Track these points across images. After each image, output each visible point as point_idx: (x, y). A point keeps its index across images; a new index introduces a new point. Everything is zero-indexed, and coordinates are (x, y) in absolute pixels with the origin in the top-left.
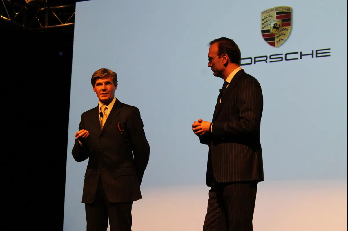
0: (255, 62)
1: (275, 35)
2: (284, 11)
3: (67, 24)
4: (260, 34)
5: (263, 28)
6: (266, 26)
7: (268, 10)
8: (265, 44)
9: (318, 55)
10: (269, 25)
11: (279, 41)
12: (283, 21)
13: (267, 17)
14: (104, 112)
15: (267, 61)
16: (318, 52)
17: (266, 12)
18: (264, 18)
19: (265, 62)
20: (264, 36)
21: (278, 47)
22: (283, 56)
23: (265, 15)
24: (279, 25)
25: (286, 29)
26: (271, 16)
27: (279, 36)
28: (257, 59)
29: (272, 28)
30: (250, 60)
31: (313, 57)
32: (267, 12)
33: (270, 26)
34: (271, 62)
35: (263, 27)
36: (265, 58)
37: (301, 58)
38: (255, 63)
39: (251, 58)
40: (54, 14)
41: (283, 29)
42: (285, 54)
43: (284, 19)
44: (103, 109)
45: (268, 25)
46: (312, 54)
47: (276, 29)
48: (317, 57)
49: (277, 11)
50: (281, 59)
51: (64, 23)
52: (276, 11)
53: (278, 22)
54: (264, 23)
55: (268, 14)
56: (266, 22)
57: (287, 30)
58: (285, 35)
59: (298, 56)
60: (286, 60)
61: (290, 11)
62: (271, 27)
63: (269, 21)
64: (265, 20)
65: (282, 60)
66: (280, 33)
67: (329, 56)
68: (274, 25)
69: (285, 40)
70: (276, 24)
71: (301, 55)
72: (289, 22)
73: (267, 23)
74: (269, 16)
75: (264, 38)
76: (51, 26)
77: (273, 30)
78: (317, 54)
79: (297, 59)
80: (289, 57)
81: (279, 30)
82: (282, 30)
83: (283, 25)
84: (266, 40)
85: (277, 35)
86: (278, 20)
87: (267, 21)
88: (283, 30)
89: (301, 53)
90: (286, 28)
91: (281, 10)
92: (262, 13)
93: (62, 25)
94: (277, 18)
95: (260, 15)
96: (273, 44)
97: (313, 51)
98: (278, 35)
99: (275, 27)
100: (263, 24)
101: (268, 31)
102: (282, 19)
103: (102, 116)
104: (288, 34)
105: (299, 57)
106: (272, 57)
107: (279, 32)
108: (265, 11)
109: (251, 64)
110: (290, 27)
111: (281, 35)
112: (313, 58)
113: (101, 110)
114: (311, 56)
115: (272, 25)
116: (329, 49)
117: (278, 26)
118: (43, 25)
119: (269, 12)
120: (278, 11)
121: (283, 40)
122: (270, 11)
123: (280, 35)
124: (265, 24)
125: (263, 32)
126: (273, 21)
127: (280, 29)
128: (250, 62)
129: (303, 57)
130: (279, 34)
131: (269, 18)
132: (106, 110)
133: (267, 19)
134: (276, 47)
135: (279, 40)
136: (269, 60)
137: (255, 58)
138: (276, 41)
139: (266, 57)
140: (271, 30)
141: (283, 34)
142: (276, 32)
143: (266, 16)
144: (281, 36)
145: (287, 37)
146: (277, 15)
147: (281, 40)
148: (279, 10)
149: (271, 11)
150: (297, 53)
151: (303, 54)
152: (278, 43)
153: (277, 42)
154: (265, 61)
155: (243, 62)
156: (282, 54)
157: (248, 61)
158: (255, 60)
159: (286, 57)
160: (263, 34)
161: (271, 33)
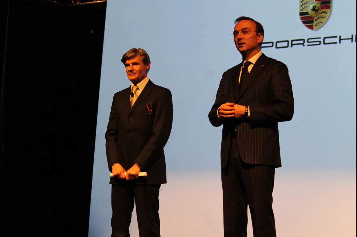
0: (292, 45)
1: (313, 18)
3: (100, 1)
4: (298, 17)
5: (301, 10)
6: (304, 8)
8: (303, 27)
10: (308, 7)
11: (317, 24)
12: (322, 3)
14: (135, 92)
15: (304, 44)
18: (303, 0)
19: (302, 45)
20: (302, 18)
21: (317, 30)
22: (322, 40)
24: (318, 8)
25: (325, 12)
27: (318, 18)
28: (294, 43)
29: (311, 10)
30: (287, 43)
31: (352, 41)
33: (309, 9)
34: (308, 45)
35: (302, 9)
36: (302, 42)
37: (340, 42)
38: (292, 47)
39: (288, 41)
41: (322, 12)
42: (323, 37)
44: (134, 89)
45: (306, 7)
46: (352, 39)
47: (315, 12)
50: (318, 43)
51: (96, 0)
53: (317, 4)
54: (303, 5)
56: (304, 4)
57: (326, 13)
58: (323, 18)
59: (337, 40)
60: (324, 43)
63: (308, 3)
64: (304, 2)
65: (320, 44)
66: (319, 16)
68: (313, 7)
69: (323, 23)
70: (315, 6)
71: (340, 39)
72: (329, 4)
73: (305, 5)
75: (303, 20)
76: (83, 3)
77: (311, 13)
79: (336, 43)
80: (327, 41)
81: (317, 13)
82: (321, 13)
83: (323, 8)
84: (304, 23)
85: (315, 18)
86: (317, 2)
87: (306, 3)
88: (322, 13)
89: (340, 37)
90: (325, 11)
93: (95, 2)
96: (311, 27)
97: (352, 36)
98: (317, 18)
99: (314, 9)
100: (301, 6)
101: (307, 13)
102: (321, 1)
103: (133, 96)
104: (328, 17)
106: (309, 41)
109: (288, 47)
110: (329, 10)
111: (320, 18)
112: (352, 43)
113: (132, 90)
114: (351, 40)
115: (311, 7)
118: (75, 2)
121: (322, 23)
123: (319, 18)
124: (303, 6)
125: (301, 14)
126: (312, 3)
127: (319, 12)
129: (342, 41)
132: (138, 90)
133: (306, 1)
134: (314, 30)
136: (306, 43)
137: (292, 41)
138: (314, 24)
139: (304, 40)
140: (310, 12)
142: (315, 15)
144: (320, 19)
145: (326, 20)
147: (320, 23)
150: (336, 37)
151: (342, 38)
152: (317, 26)
153: (316, 25)
154: (303, 44)
155: (279, 45)
156: (320, 38)
157: (285, 44)
158: (292, 43)
159: (324, 41)
160: (301, 16)
161: (309, 15)
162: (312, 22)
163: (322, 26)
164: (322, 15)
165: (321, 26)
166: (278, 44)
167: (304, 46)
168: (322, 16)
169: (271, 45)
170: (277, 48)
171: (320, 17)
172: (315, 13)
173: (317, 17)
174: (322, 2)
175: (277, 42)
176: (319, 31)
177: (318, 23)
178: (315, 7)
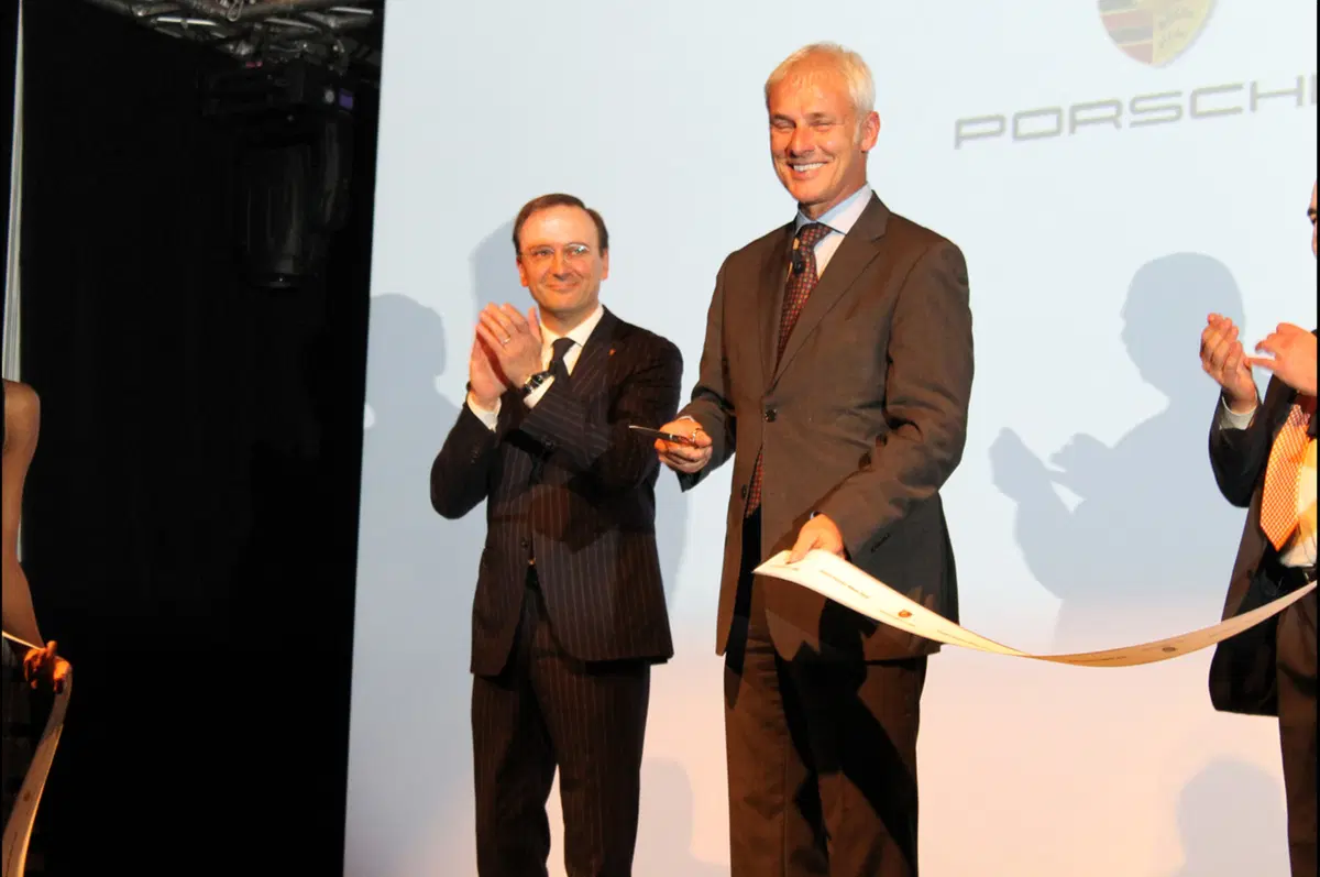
0: (1074, 124)
1: (1150, 19)
4: (1093, 15)
8: (1113, 53)
11: (1166, 41)
15: (1120, 120)
19: (1111, 126)
22: (1184, 101)
27: (1170, 19)
28: (1082, 115)
30: (1053, 118)
31: (1300, 103)
34: (1134, 124)
36: (1111, 111)
37: (1253, 107)
38: (1072, 130)
39: (1058, 111)
42: (1191, 91)
46: (1298, 93)
50: (1173, 113)
58: (1189, 15)
59: (1241, 98)
60: (1195, 114)
65: (1177, 118)
66: (1174, 8)
69: (1190, 36)
71: (1255, 96)
75: (1112, 29)
79: (1237, 110)
80: (1205, 103)
84: (1117, 37)
85: (1157, 19)
89: (1254, 86)
96: (1143, 55)
97: (1300, 80)
98: (1163, 19)
104: (1206, 13)
105: (1245, 104)
106: (1140, 105)
107: (1168, 5)
109: (1057, 132)
111: (1176, 17)
112: (1300, 109)
114: (1293, 99)
121: (1183, 35)
123: (1172, 16)
128: (1052, 128)
129: (1260, 102)
130: (1169, 14)
134: (1155, 64)
135: (1166, 35)
136: (1127, 117)
137: (1075, 109)
138: (1155, 40)
139: (1117, 104)
141: (1183, 14)
142: (1158, 5)
144: (1176, 21)
145: (1197, 26)
147: (1176, 35)
150: (1238, 87)
151: (1261, 90)
152: (1164, 48)
153: (1161, 45)
154: (1114, 120)
155: (1027, 126)
156: (1178, 94)
157: (1048, 123)
158: (1073, 119)
159: (1194, 106)
161: (1137, 9)
162: (1148, 33)
163: (1185, 49)
164: (1184, 3)
165: (1181, 46)
166: (1021, 121)
167: (1118, 126)
168: (1186, 8)
169: (994, 126)
170: (1017, 137)
171: (1177, 11)
173: (1166, 12)
175: (1018, 116)
176: (1173, 68)
177: (1171, 37)
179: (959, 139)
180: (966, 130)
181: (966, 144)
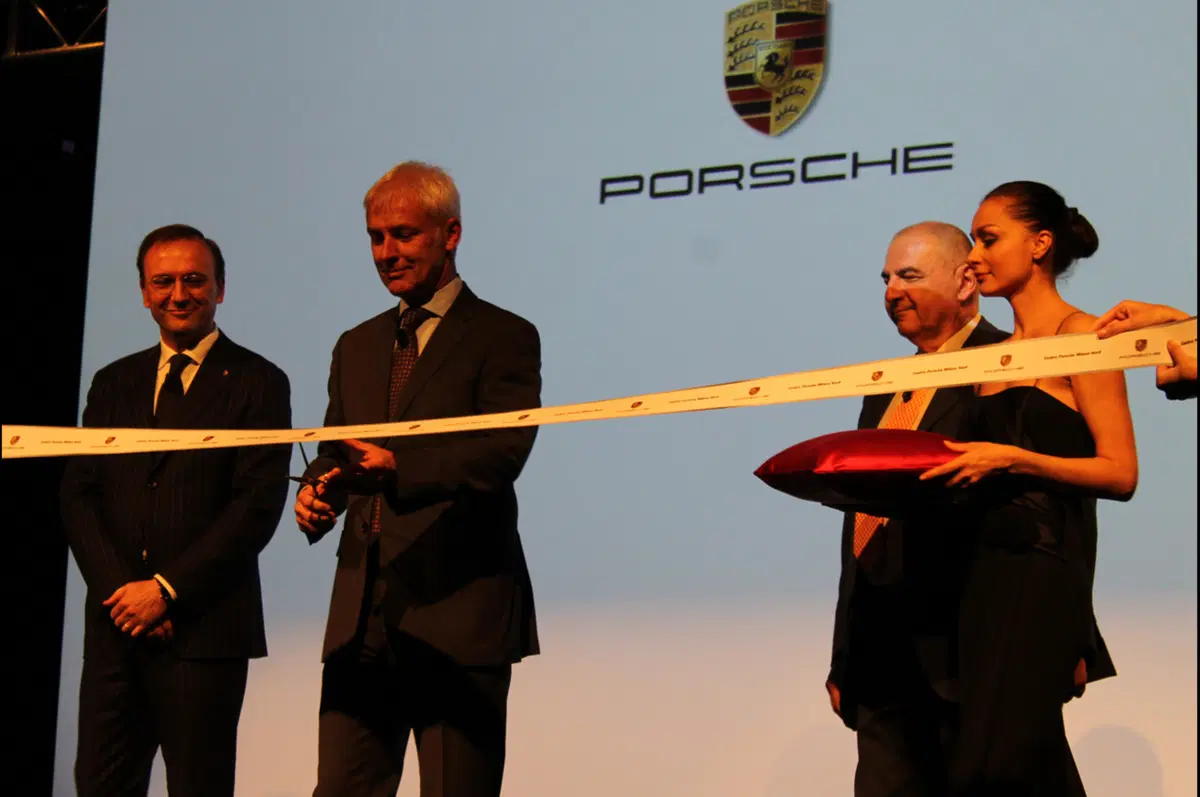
0: (703, 185)
1: (768, 95)
2: (803, 9)
3: (83, 46)
4: (721, 92)
5: (732, 68)
6: (741, 62)
7: (749, 7)
8: (737, 123)
9: (912, 165)
10: (753, 57)
12: (798, 45)
13: (748, 28)
15: (742, 182)
16: (913, 154)
17: (740, 13)
18: (737, 35)
19: (734, 187)
20: (733, 96)
21: (780, 135)
22: (796, 168)
23: (739, 23)
24: (786, 60)
25: (808, 74)
26: (761, 27)
27: (785, 96)
28: (709, 177)
29: (762, 69)
30: (685, 179)
31: (894, 171)
32: (747, 14)
33: (756, 64)
34: (754, 186)
35: (733, 64)
36: (734, 175)
37: (855, 175)
38: (701, 191)
39: (688, 173)
40: (41, 12)
41: (798, 73)
42: (802, 159)
43: (800, 37)
45: (746, 59)
46: (893, 162)
48: (907, 170)
49: (779, 11)
50: (786, 178)
51: (71, 43)
52: (773, 9)
53: (781, 47)
54: (736, 50)
55: (749, 21)
56: (742, 47)
57: (811, 77)
58: (802, 93)
59: (845, 167)
60: (805, 179)
61: (824, 12)
62: (759, 64)
63: (753, 44)
64: (738, 42)
65: (791, 181)
66: (789, 86)
67: (949, 167)
68: (770, 57)
69: (802, 111)
70: (777, 55)
71: (856, 165)
72: (819, 48)
73: (745, 51)
74: (752, 29)
76: (28, 53)
77: (763, 77)
78: (907, 160)
79: (841, 177)
80: (814, 170)
81: (783, 76)
82: (793, 75)
83: (799, 60)
84: (741, 110)
86: (781, 42)
87: (745, 44)
88: (798, 76)
89: (855, 156)
90: (806, 71)
91: (793, 7)
92: (731, 17)
93: (66, 47)
94: (780, 33)
95: (722, 20)
96: (763, 126)
97: (894, 152)
98: (780, 95)
99: (771, 64)
100: (731, 54)
101: (748, 79)
102: (795, 38)
104: (815, 91)
105: (848, 172)
106: (759, 170)
107: (784, 84)
108: (738, 11)
109: (688, 191)
110: (821, 66)
111: (791, 94)
112: (894, 177)
114: (888, 168)
115: (762, 58)
116: (949, 145)
117: (780, 62)
118: (4, 49)
119: (752, 14)
120: (783, 11)
121: (796, 110)
122: (756, 8)
123: (788, 93)
124: (738, 55)
125: (730, 81)
126: (766, 46)
127: (787, 72)
128: (684, 187)
129: (861, 171)
130: (785, 92)
131: (754, 35)
133: (745, 38)
134: (772, 134)
135: (782, 110)
136: (747, 180)
137: (703, 172)
138: (772, 114)
139: (739, 168)
140: (759, 76)
141: (797, 92)
142: (775, 84)
143: (742, 26)
144: (790, 98)
145: (808, 102)
146: (779, 25)
147: (790, 110)
148: (787, 7)
149: (759, 9)
150: (842, 156)
151: (861, 160)
152: (779, 122)
153: (778, 118)
154: (737, 182)
155: (662, 185)
156: (791, 161)
157: (680, 183)
158: (702, 180)
159: (804, 172)
160: (731, 89)
161: (757, 86)
162: (766, 107)
163: (798, 121)
164: (797, 83)
165: (793, 121)
166: (658, 181)
167: (740, 187)
168: (799, 87)
169: (635, 185)
170: (654, 195)
171: (791, 89)
172: (776, 78)
173: (782, 90)
174: (797, 41)
175: (655, 177)
176: (789, 137)
177: (786, 111)
178: (774, 58)
179: (604, 195)
180: (610, 188)
181: (609, 200)
